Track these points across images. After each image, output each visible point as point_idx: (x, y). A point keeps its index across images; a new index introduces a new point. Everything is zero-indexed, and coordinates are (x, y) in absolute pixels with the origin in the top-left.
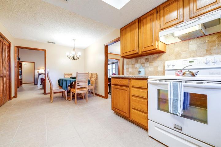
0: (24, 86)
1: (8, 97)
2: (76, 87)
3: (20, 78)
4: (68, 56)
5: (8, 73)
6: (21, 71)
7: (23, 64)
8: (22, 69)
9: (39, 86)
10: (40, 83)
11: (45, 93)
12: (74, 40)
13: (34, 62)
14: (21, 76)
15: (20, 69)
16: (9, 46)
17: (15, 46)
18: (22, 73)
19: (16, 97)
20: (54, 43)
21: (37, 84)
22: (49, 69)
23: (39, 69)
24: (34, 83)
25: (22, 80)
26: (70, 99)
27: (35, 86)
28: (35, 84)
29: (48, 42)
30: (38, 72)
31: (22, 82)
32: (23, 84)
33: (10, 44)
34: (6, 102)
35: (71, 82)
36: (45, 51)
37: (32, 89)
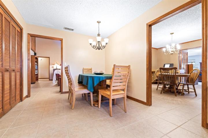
0: (40, 81)
1: (18, 97)
2: (112, 88)
3: (36, 73)
4: (91, 44)
5: (18, 66)
6: (37, 66)
7: (39, 59)
8: (38, 64)
9: (55, 82)
10: (56, 79)
11: (61, 91)
12: (99, 22)
13: (49, 58)
14: (37, 71)
15: (36, 64)
16: (20, 32)
17: (28, 34)
18: (38, 68)
19: (29, 97)
20: (73, 30)
21: (52, 80)
22: (66, 63)
23: (54, 65)
24: (49, 78)
25: (38, 75)
26: (98, 104)
27: (51, 82)
28: (50, 80)
29: (66, 28)
30: (53, 67)
31: (38, 77)
32: (39, 80)
33: (21, 29)
34: (16, 104)
35: (99, 79)
36: (61, 40)
37: (47, 86)
